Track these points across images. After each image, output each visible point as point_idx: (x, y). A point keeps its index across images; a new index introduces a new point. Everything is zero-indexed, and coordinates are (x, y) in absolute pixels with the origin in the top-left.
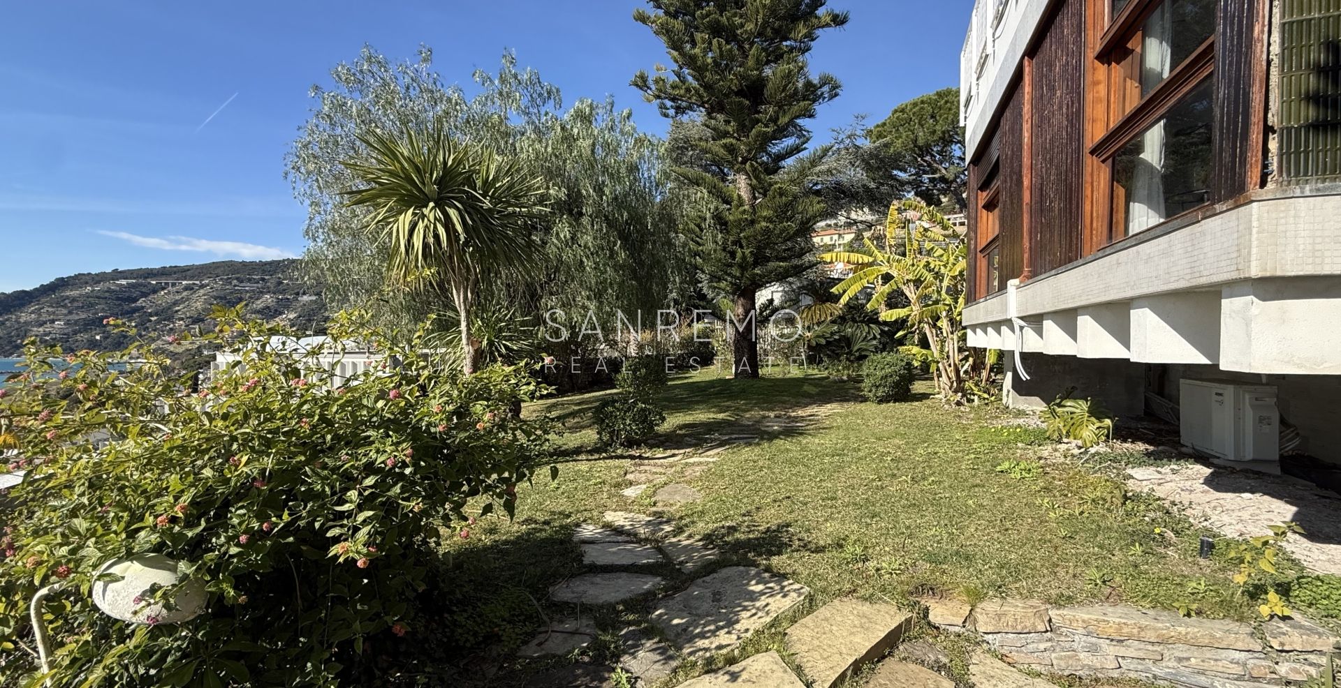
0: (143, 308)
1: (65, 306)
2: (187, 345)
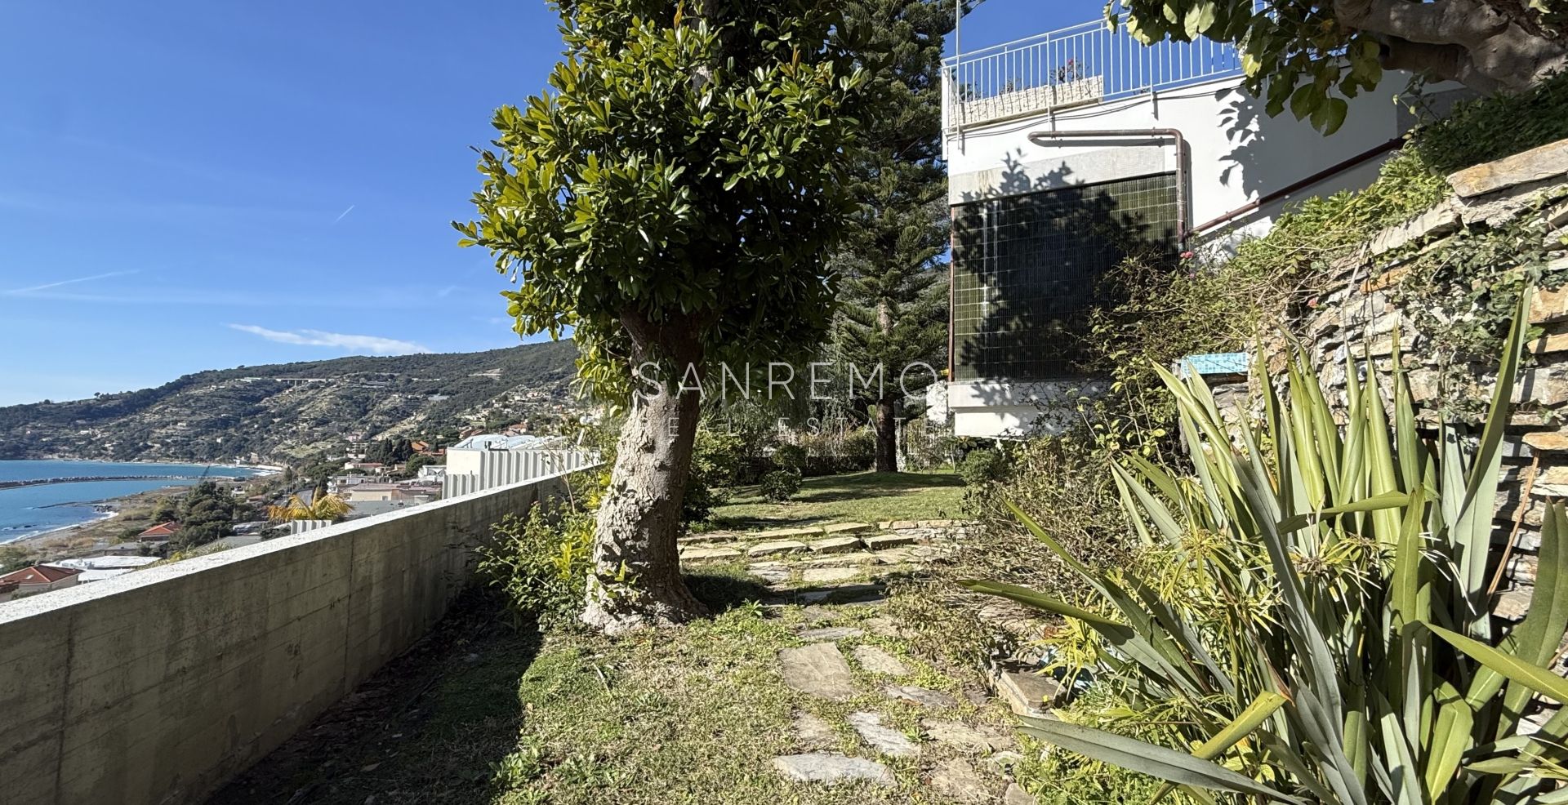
0: (266, 408)
1: (188, 406)
2: (309, 450)
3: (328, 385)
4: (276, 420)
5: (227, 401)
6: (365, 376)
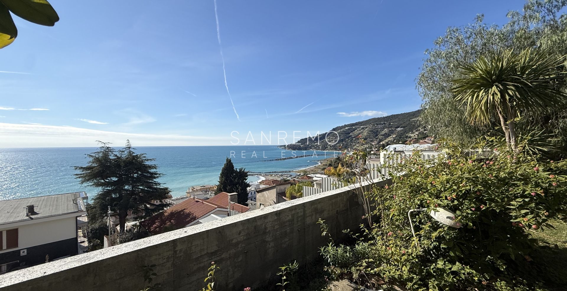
0: (351, 136)
2: (362, 147)
3: (366, 128)
4: (354, 139)
5: (342, 134)
6: (376, 124)
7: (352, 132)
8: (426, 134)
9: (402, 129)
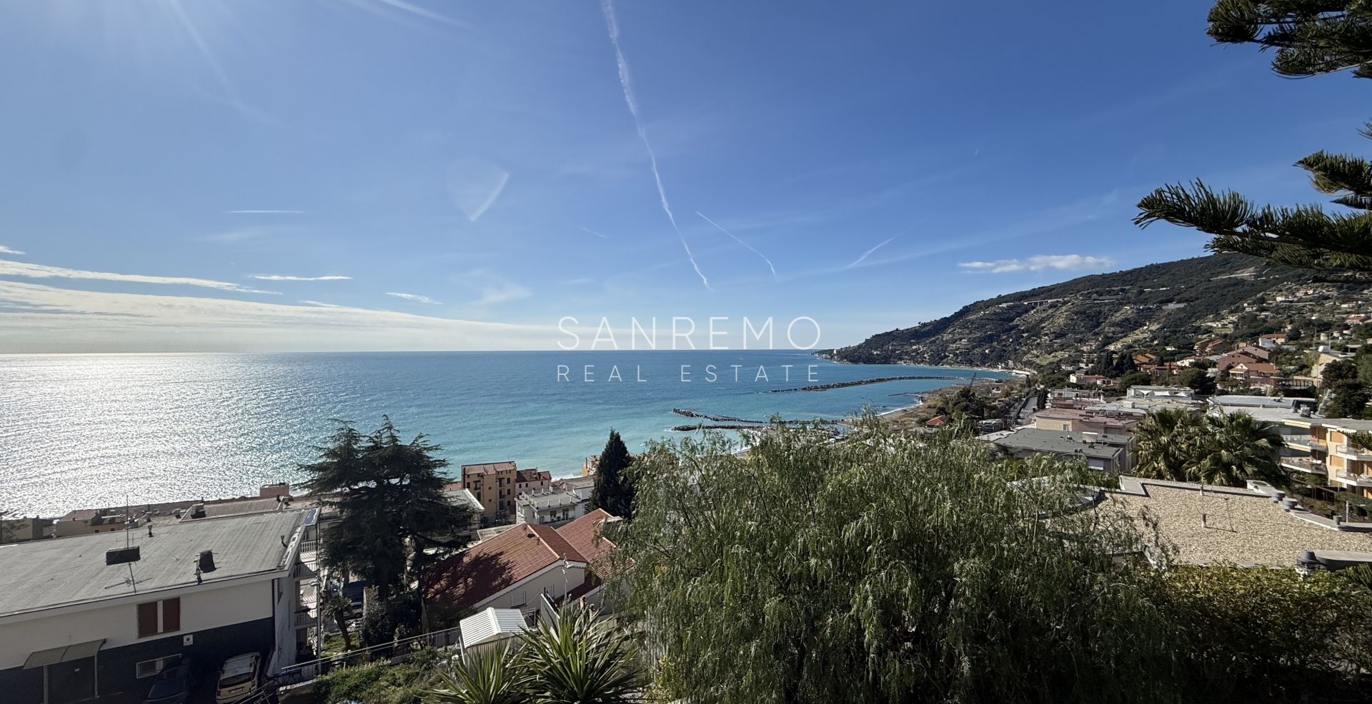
0: (1018, 325)
1: (967, 328)
2: (1050, 358)
3: (1065, 303)
4: (1025, 335)
5: (990, 322)
6: (1097, 292)
7: (1019, 315)
8: (1264, 320)
9: (1182, 305)
